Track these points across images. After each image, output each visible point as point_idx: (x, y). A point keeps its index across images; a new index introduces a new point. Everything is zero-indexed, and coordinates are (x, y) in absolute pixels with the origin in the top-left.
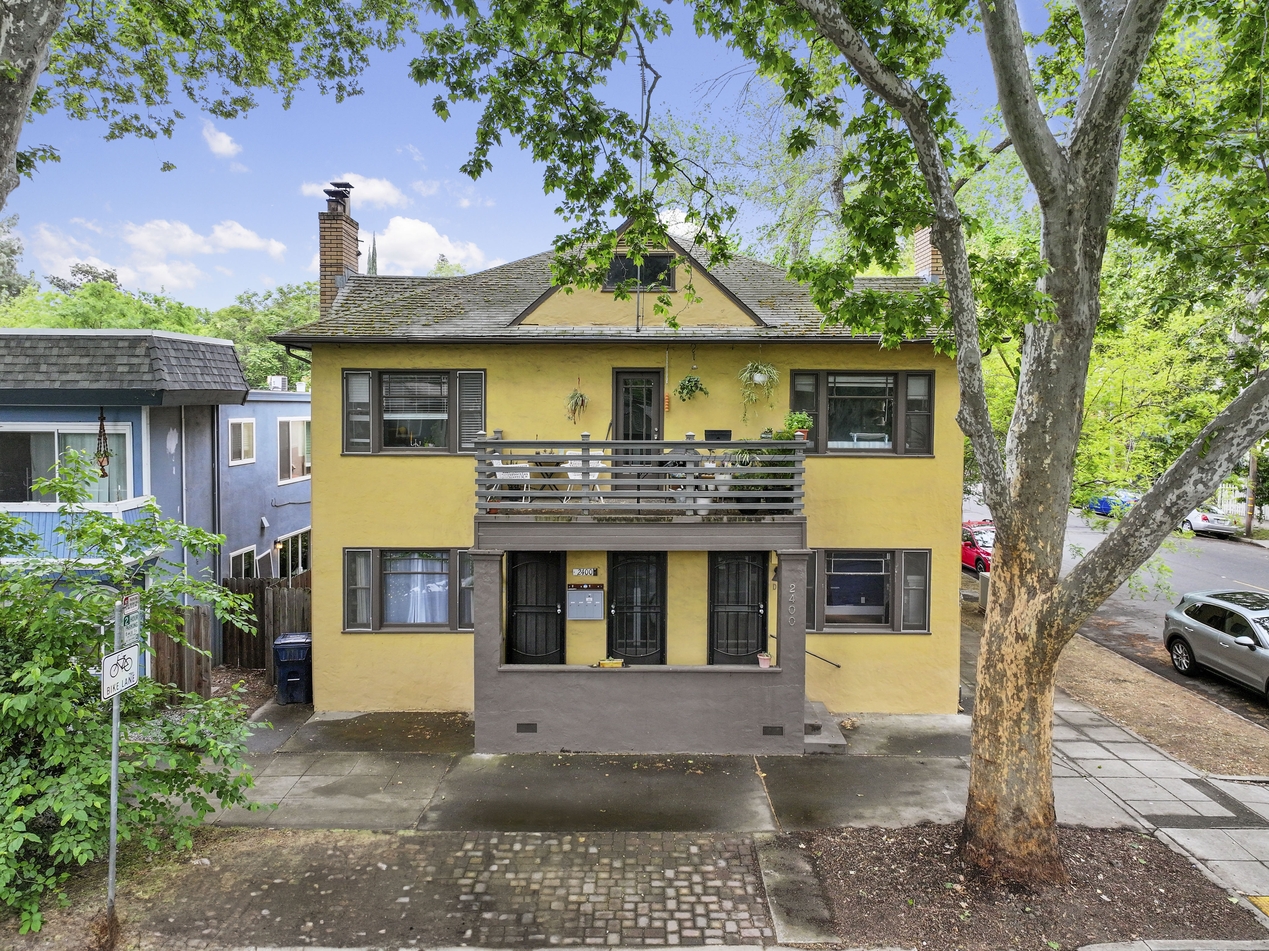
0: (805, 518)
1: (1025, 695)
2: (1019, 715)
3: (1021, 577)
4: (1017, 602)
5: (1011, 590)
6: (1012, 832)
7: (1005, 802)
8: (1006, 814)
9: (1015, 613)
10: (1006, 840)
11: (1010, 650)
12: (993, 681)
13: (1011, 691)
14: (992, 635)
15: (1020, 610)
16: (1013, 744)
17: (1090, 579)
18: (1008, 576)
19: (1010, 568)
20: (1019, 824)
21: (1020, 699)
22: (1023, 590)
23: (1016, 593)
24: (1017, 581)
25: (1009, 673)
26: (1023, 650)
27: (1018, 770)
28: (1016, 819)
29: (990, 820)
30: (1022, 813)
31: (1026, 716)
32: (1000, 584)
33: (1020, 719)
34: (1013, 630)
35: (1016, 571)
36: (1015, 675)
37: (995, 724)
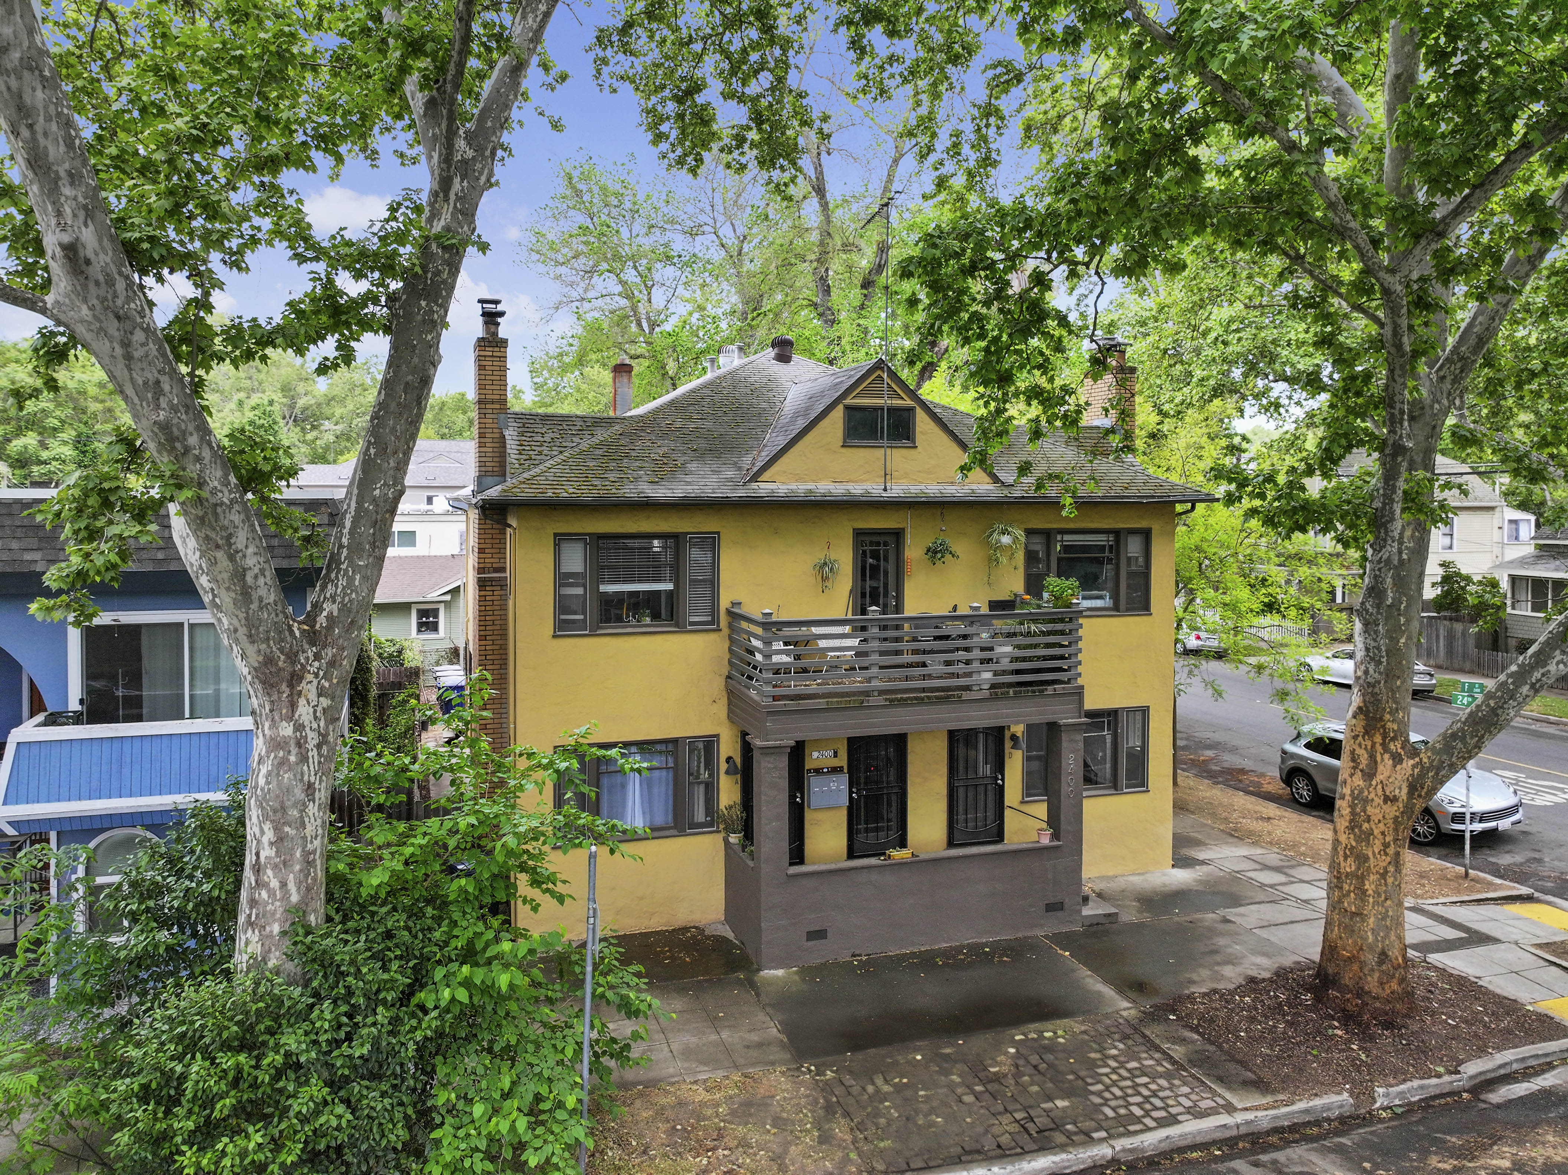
0: (1082, 687)
1: (1391, 851)
2: (1385, 868)
3: (1384, 745)
4: (1381, 768)
5: (1372, 757)
6: (1376, 975)
7: (1371, 948)
8: (1371, 959)
9: (1380, 777)
10: (1372, 983)
11: (1377, 811)
12: (1359, 840)
13: (1377, 846)
14: (1354, 799)
15: (1387, 774)
16: (1379, 895)
17: (1460, 745)
18: (1369, 744)
19: (1371, 737)
20: (1384, 967)
21: (1386, 854)
22: (1386, 756)
23: (1379, 759)
24: (1379, 748)
25: (1376, 832)
26: (1391, 811)
27: (1383, 919)
28: (1381, 963)
29: (1355, 967)
30: (1387, 956)
31: (1391, 869)
32: (1360, 751)
33: (1386, 872)
34: (1380, 792)
35: (1378, 739)
36: (1383, 833)
37: (1362, 879)
